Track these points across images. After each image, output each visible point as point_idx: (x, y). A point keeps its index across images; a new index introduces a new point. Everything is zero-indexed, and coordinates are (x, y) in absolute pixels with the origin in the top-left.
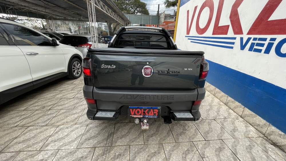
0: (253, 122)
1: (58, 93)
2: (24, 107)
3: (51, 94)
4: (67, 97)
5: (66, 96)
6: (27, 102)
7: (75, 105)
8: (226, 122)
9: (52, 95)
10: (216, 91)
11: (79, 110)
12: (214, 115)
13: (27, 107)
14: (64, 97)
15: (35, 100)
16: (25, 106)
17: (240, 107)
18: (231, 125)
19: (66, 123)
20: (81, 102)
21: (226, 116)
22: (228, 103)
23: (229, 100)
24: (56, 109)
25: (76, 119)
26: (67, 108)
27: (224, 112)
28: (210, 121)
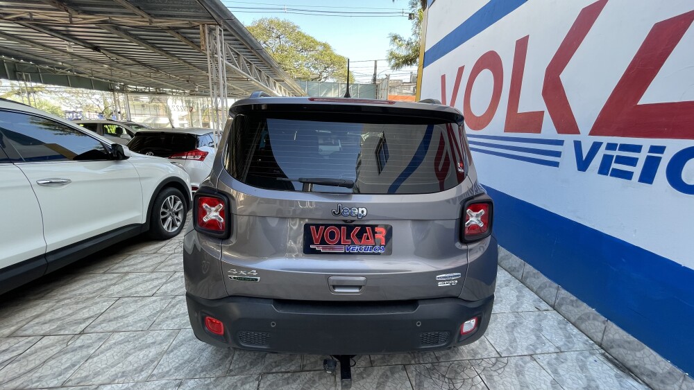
0: (636, 363)
1: (113, 282)
2: (13, 326)
3: (95, 285)
4: (136, 292)
5: (133, 290)
6: (24, 309)
7: (155, 318)
8: (563, 365)
9: (97, 286)
10: (526, 271)
11: (164, 334)
12: (530, 342)
13: (19, 325)
14: (130, 291)
15: (48, 303)
16: (14, 321)
17: (594, 319)
18: (579, 375)
19: (122, 376)
20: (174, 306)
21: (560, 344)
22: (561, 305)
23: (562, 296)
24: (101, 330)
25: (152, 361)
26: (130, 328)
27: (555, 333)
28: (520, 362)
